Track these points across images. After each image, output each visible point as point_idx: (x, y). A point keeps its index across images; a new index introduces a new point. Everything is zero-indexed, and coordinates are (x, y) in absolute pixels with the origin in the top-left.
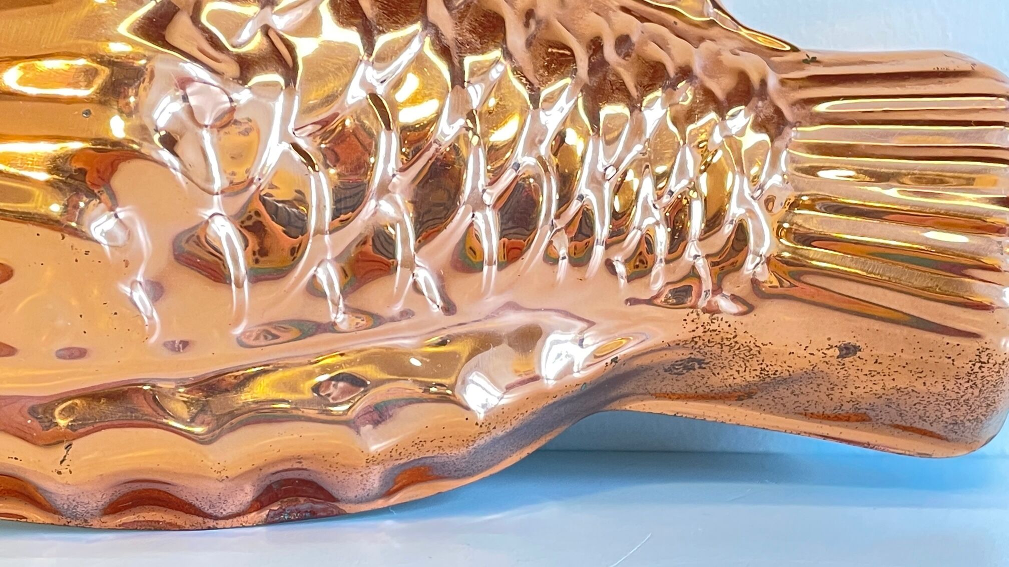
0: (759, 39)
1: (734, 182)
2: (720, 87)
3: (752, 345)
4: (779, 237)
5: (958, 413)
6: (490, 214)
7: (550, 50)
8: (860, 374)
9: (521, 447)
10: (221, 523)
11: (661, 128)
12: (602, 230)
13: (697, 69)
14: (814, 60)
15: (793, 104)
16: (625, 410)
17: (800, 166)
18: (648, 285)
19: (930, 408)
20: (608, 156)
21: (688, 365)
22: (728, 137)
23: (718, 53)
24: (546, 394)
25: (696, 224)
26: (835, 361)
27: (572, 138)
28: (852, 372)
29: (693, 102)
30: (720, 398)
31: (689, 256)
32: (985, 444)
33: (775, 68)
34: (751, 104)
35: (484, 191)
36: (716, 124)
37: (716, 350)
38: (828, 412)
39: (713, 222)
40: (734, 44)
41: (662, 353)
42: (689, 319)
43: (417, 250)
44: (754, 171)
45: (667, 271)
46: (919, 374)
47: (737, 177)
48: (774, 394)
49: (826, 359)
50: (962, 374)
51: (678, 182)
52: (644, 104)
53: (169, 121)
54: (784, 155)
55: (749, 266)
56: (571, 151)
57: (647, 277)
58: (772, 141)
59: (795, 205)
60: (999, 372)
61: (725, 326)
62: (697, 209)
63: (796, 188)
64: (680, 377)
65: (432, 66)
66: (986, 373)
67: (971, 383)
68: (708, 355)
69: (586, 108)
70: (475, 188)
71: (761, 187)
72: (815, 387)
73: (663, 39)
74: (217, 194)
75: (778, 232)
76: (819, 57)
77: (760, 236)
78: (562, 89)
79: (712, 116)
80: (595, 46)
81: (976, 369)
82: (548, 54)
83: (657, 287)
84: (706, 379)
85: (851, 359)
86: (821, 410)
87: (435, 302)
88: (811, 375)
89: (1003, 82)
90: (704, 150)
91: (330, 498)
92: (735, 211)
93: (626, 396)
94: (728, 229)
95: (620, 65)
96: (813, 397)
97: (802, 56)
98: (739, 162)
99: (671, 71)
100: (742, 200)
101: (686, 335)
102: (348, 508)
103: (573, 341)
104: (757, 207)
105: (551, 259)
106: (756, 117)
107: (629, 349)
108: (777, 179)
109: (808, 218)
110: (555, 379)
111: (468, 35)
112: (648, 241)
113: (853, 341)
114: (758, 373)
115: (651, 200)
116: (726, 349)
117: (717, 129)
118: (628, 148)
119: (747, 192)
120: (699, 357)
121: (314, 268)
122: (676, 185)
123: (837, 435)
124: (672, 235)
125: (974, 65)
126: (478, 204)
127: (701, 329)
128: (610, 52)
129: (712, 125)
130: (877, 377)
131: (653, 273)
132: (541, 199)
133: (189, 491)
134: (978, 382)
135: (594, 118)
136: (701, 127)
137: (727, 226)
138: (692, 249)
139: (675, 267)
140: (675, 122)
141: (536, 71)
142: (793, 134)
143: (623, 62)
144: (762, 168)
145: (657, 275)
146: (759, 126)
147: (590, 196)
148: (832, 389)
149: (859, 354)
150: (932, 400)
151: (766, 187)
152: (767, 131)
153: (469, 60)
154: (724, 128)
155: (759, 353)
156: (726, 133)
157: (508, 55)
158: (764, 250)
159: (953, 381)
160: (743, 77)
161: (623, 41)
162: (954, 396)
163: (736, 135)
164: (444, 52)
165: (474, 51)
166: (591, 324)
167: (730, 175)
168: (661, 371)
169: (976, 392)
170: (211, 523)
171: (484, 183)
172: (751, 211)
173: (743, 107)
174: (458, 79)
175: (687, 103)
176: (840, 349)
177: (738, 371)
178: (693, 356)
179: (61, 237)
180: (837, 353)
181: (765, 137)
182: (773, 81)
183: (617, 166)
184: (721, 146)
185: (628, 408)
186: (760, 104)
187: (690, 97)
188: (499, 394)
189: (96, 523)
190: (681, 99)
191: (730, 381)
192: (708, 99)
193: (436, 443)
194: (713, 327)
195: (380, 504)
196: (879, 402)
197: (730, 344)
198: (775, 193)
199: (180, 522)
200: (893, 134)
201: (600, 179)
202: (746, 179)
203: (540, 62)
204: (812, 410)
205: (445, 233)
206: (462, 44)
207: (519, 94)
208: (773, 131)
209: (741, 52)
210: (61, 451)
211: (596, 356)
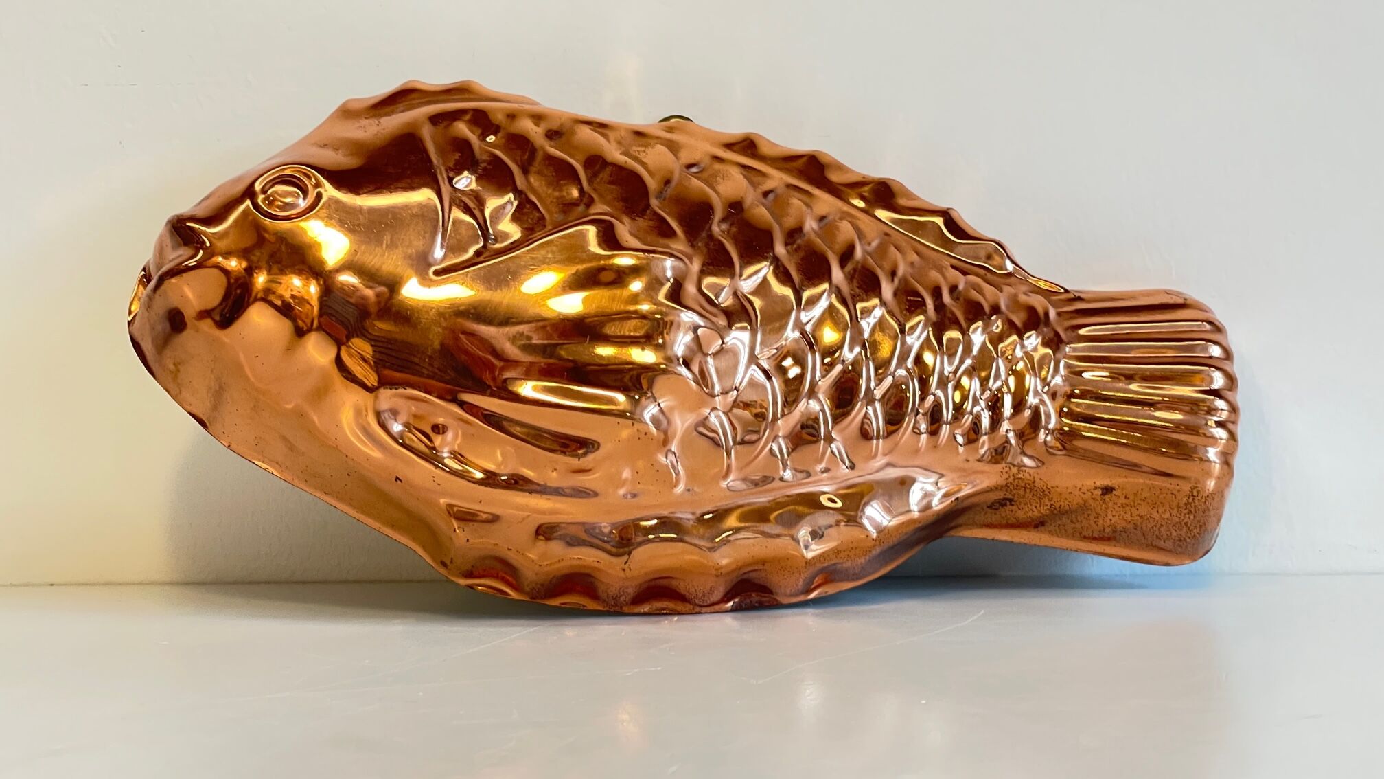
0: (1039, 283)
1: (1031, 382)
2: (1018, 320)
3: (1044, 488)
4: (1060, 416)
5: (1181, 532)
6: (878, 405)
7: (909, 298)
8: (1116, 507)
9: (893, 559)
10: (704, 610)
11: (983, 347)
12: (948, 415)
13: (1003, 307)
14: (1079, 299)
15: (1067, 329)
16: (960, 537)
17: (1072, 370)
18: (977, 450)
19: (1163, 529)
20: (950, 363)
21: (1003, 503)
22: (1026, 353)
23: (1016, 296)
24: (912, 521)
25: (1007, 409)
26: (1099, 498)
27: (928, 358)
28: (1111, 504)
29: (1002, 330)
30: (1023, 527)
31: (1002, 431)
32: (1203, 556)
33: (1054, 305)
34: (1039, 330)
35: (875, 389)
36: (1017, 343)
37: (1021, 492)
38: (1096, 535)
39: (1018, 406)
40: (1024, 288)
41: (986, 495)
42: (1004, 471)
43: (832, 428)
44: (1043, 373)
45: (990, 440)
46: (1153, 505)
47: (1033, 378)
48: (1060, 522)
49: (1093, 497)
50: (1182, 504)
51: (995, 382)
52: (971, 330)
53: (685, 350)
54: (1062, 364)
55: (1042, 436)
56: (926, 365)
57: (976, 443)
58: (1054, 355)
59: (1071, 395)
60: (1205, 502)
61: (1027, 475)
62: (1008, 401)
63: (1071, 385)
64: (997, 512)
65: (838, 311)
66: (1197, 503)
67: (1187, 510)
68: (1017, 495)
69: (934, 336)
70: (868, 388)
71: (1048, 384)
72: (1086, 516)
73: (979, 286)
74: (718, 396)
75: (1061, 414)
76: (1082, 296)
77: (1048, 416)
78: (918, 323)
79: (1015, 337)
80: (936, 292)
81: (1190, 501)
82: (908, 300)
83: (982, 452)
84: (1014, 512)
85: (1109, 496)
86: (1090, 532)
87: (844, 463)
88: (1083, 508)
89: (1206, 311)
90: (1011, 362)
91: (773, 593)
92: (1032, 400)
93: (960, 526)
94: (1027, 413)
95: (954, 306)
96: (1085, 523)
97: (1071, 296)
98: (1033, 368)
99: (987, 309)
100: (1036, 393)
101: (1002, 481)
103: (931, 483)
104: (1045, 397)
105: (916, 432)
106: (1043, 339)
107: (966, 491)
108: (1058, 380)
109: (1078, 405)
110: (919, 512)
111: (857, 290)
112: (977, 420)
113: (1110, 484)
114: (1049, 507)
115: (978, 394)
116: (1028, 491)
117: (1018, 347)
118: (962, 362)
119: (1039, 388)
120: (1010, 497)
121: (770, 444)
122: (994, 385)
123: (1101, 550)
124: (992, 417)
125: (1186, 299)
126: (870, 400)
127: (1012, 478)
128: (946, 298)
129: (1014, 344)
130: (1127, 508)
131: (981, 441)
132: (908, 395)
134: (1193, 510)
135: (940, 343)
136: (1008, 346)
137: (1026, 411)
138: (1005, 426)
139: (994, 437)
140: (991, 342)
141: (901, 312)
142: (1067, 349)
143: (954, 303)
144: (1048, 372)
145: (984, 442)
146: (1046, 344)
147: (939, 393)
148: (1098, 518)
149: (1114, 492)
150: (1164, 523)
151: (1052, 385)
152: (1051, 348)
153: (859, 306)
154: (1023, 346)
155: (1049, 493)
156: (1024, 350)
157: (883, 303)
158: (1051, 426)
159: (1176, 509)
160: (1031, 310)
161: (953, 289)
162: (1177, 520)
163: (1031, 351)
164: (844, 302)
165: (862, 300)
166: (942, 476)
167: (1028, 377)
168: (985, 508)
169: (1192, 517)
170: (698, 610)
171: (820, 375)
172: (1042, 401)
173: (1034, 332)
174: (854, 319)
175: (998, 331)
176: (1102, 489)
177: (1036, 507)
178: (1006, 497)
179: (631, 424)
180: (1100, 492)
181: (1049, 351)
182: (1052, 314)
183: (955, 372)
184: (1022, 359)
185: (961, 534)
186: (1045, 330)
187: (1000, 327)
189: (626, 609)
190: (994, 328)
191: (1030, 514)
192: (1011, 327)
193: (848, 553)
194: (1020, 476)
195: (802, 598)
196: (1130, 526)
197: (1030, 487)
198: (1057, 389)
199: (678, 609)
200: (1132, 348)
201: (946, 381)
202: (1038, 379)
203: (903, 307)
204: (1085, 533)
205: (850, 418)
206: (854, 296)
207: (892, 326)
208: (1054, 347)
209: (1030, 294)
210: (626, 557)
211: (946, 495)
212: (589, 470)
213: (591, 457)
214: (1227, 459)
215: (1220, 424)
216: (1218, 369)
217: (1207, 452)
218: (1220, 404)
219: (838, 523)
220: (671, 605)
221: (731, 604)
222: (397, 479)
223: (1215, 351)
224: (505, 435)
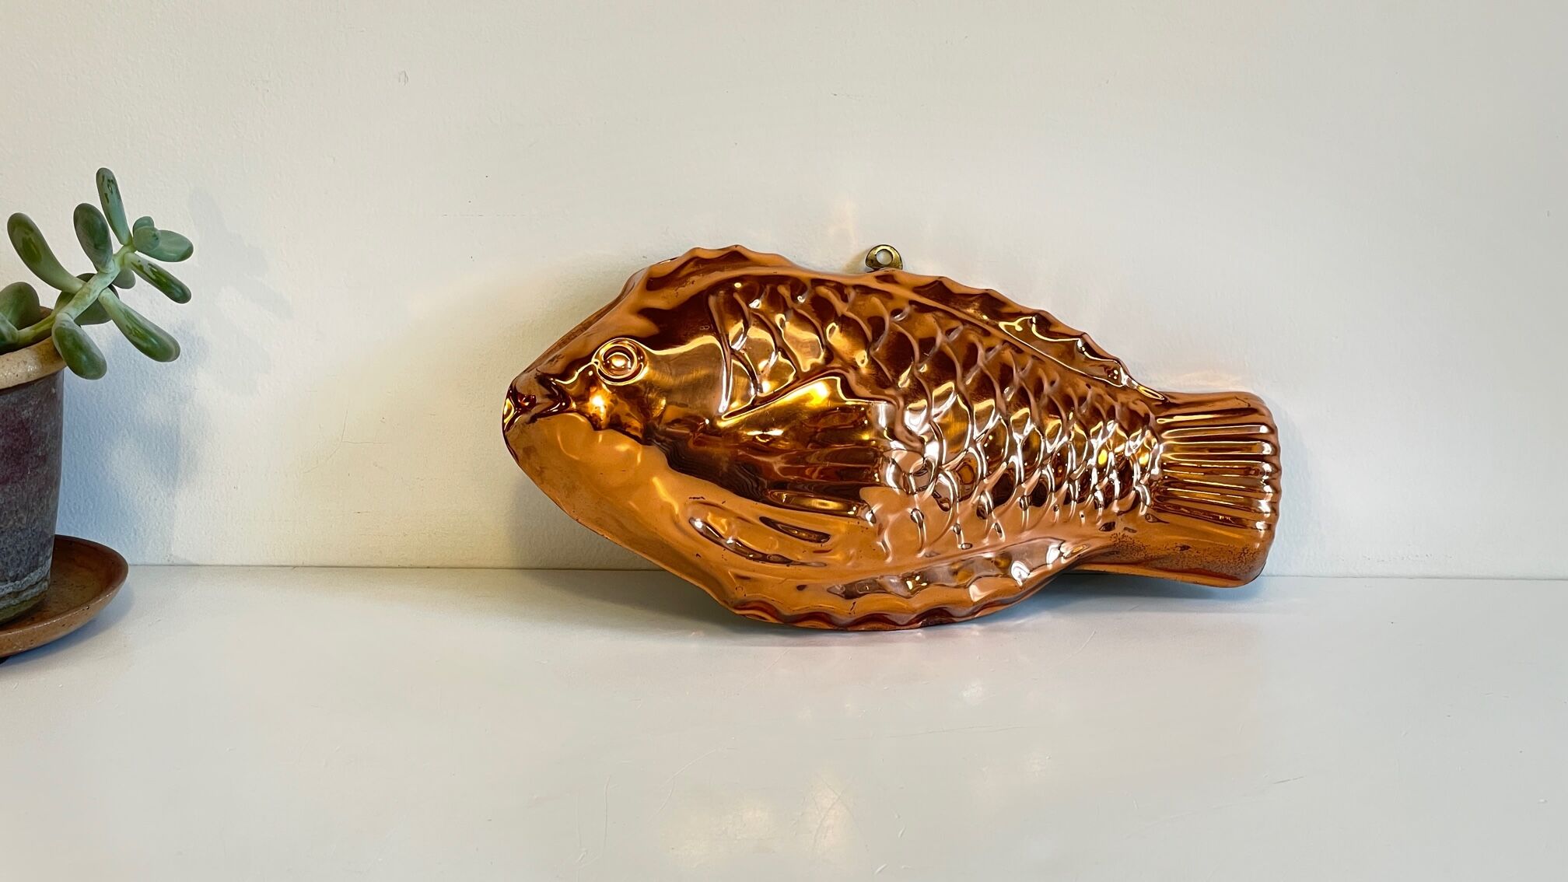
3: (1141, 546)
4: (1154, 498)
8: (1190, 557)
14: (1173, 404)
18: (1094, 523)
21: (1111, 553)
23: (1126, 404)
24: (1047, 572)
26: (1179, 551)
30: (1127, 564)
32: (1252, 581)
33: (1153, 411)
35: (1024, 485)
37: (1125, 548)
40: (1133, 397)
42: (1113, 537)
43: (995, 513)
45: (1104, 517)
46: (1217, 557)
48: (1152, 563)
49: (1174, 553)
50: (1236, 557)
55: (1141, 511)
57: (1094, 517)
58: (1152, 451)
60: (1253, 556)
61: (1129, 539)
64: (1108, 557)
66: (1247, 557)
67: (1240, 561)
70: (1020, 485)
72: (1170, 560)
77: (1145, 498)
81: (1242, 556)
83: (1098, 525)
84: (1119, 558)
85: (1186, 551)
86: (1173, 568)
88: (1168, 557)
91: (950, 615)
94: (1132, 496)
96: (1169, 564)
99: (1105, 416)
101: (1111, 543)
102: (955, 619)
113: (1186, 544)
114: (1144, 556)
116: (1129, 547)
120: (1118, 550)
121: (951, 527)
126: (1021, 493)
127: (1118, 541)
133: (893, 617)
134: (1244, 560)
142: (1162, 447)
148: (1178, 562)
149: (1190, 549)
155: (1144, 549)
159: (1232, 560)
161: (1082, 401)
169: (1243, 564)
170: (898, 628)
177: (1134, 555)
178: (1114, 550)
180: (1180, 548)
182: (1152, 419)
188: (1028, 571)
189: (849, 629)
191: (1131, 559)
193: (1005, 592)
194: (1124, 540)
195: (970, 618)
197: (1131, 545)
199: (885, 627)
204: (1170, 568)
205: (1007, 505)
207: (1039, 435)
209: (1138, 402)
211: (1071, 554)
212: (830, 551)
213: (829, 542)
214: (1270, 527)
215: (1267, 482)
216: (1266, 441)
217: (1259, 504)
218: (1267, 467)
219: (997, 576)
220: (880, 625)
221: (920, 623)
222: (697, 555)
223: (1264, 429)
224: (775, 531)
